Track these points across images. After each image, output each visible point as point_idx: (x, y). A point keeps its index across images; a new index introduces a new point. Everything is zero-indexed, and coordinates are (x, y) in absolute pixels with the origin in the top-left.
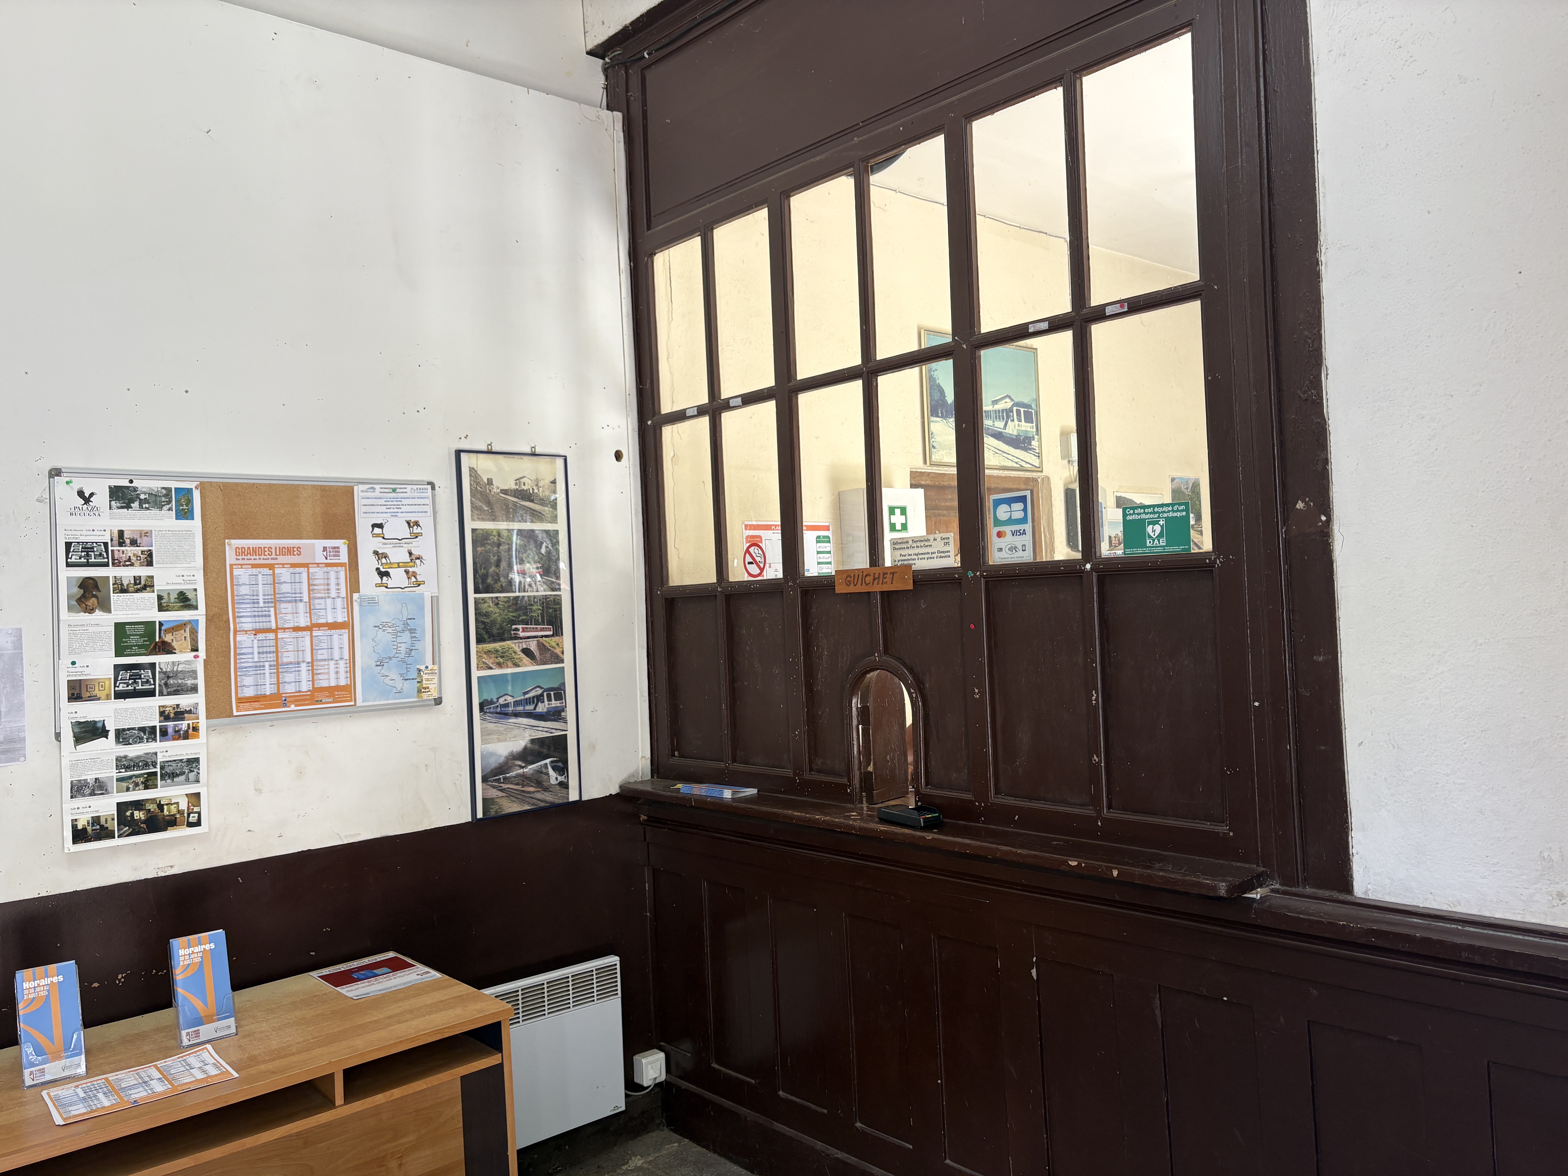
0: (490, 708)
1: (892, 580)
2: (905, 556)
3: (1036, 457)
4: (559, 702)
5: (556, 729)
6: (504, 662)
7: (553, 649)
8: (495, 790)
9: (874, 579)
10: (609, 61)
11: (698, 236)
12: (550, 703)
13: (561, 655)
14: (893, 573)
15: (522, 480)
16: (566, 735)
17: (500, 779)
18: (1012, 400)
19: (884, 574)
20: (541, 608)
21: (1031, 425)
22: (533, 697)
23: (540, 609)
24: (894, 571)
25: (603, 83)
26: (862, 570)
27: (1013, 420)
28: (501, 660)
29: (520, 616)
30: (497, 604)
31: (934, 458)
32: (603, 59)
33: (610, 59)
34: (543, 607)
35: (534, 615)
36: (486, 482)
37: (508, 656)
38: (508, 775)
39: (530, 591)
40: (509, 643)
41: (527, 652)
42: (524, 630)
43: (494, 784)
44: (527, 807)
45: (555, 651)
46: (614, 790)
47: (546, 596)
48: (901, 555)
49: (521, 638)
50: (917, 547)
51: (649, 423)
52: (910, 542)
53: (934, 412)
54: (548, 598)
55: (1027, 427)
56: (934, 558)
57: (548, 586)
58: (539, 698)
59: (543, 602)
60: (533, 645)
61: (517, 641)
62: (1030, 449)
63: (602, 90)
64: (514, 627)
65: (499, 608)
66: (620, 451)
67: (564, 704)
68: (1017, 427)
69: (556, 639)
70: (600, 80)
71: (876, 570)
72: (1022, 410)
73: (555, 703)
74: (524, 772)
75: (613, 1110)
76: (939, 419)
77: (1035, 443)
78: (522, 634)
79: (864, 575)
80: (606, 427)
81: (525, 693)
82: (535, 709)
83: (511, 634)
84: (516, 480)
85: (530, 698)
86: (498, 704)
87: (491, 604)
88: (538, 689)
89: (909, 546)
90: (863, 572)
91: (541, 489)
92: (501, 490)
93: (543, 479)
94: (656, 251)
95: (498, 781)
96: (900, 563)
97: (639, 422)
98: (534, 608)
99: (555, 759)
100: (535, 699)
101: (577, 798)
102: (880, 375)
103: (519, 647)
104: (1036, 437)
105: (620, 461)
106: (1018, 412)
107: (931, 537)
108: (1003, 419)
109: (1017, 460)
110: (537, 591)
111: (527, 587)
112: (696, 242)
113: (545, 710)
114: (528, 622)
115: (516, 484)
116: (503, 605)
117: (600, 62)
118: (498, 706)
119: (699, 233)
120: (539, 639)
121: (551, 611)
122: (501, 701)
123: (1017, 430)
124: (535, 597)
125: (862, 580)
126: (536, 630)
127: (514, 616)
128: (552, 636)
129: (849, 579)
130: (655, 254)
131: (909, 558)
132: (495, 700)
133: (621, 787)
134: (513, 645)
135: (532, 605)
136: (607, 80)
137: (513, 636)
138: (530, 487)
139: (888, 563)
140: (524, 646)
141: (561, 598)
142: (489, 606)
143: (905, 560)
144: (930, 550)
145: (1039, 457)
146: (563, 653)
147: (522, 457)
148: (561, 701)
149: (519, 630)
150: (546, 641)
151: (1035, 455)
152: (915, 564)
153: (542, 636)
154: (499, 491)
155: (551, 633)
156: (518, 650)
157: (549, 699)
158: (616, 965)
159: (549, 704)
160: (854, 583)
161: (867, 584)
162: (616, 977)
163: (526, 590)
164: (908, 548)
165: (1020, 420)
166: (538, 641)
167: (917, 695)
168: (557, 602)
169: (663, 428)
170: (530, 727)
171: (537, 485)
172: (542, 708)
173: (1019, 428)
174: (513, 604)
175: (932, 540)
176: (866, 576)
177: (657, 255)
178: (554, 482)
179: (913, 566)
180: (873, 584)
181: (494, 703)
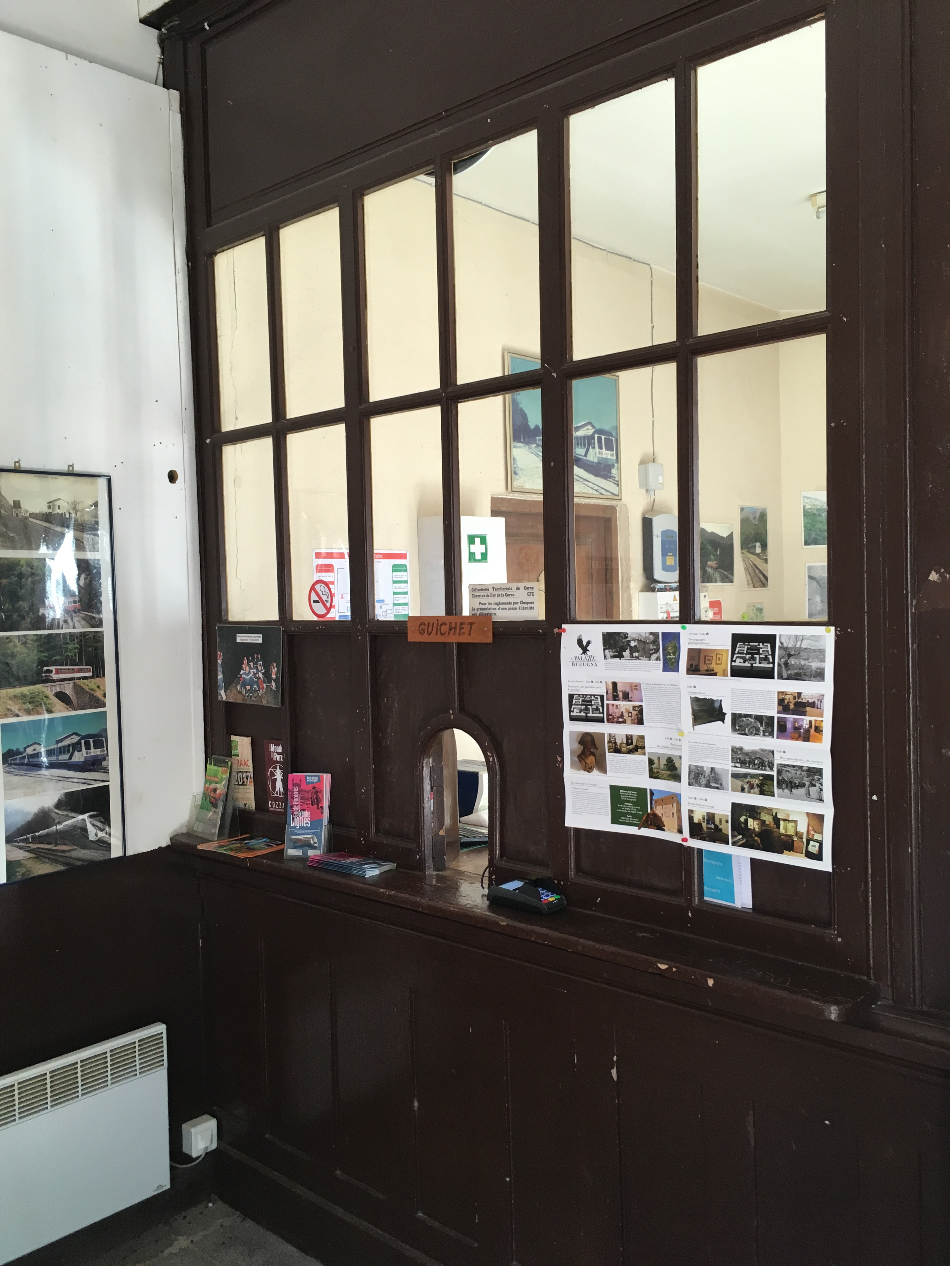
0: (15, 759)
1: (470, 631)
2: (485, 604)
3: (615, 486)
4: (99, 750)
5: (96, 780)
6: (33, 709)
7: (92, 692)
8: (21, 851)
9: (450, 629)
10: (166, 32)
11: (262, 236)
12: (89, 751)
13: (102, 698)
14: (471, 624)
15: (57, 503)
16: (108, 786)
17: (28, 838)
18: (593, 427)
19: (461, 624)
20: (78, 646)
21: (612, 452)
22: (68, 746)
23: (77, 648)
24: (472, 621)
25: (159, 56)
26: (437, 618)
27: (594, 448)
28: (30, 706)
29: (53, 656)
30: (25, 643)
31: (516, 484)
32: (160, 30)
33: (166, 30)
34: (81, 646)
35: (70, 654)
36: (13, 505)
37: (38, 701)
38: (37, 834)
39: (66, 628)
40: (39, 687)
41: (62, 697)
42: (57, 672)
43: (20, 844)
44: (60, 868)
45: (95, 694)
46: (164, 842)
47: (84, 632)
48: (480, 603)
49: (54, 681)
50: (499, 595)
51: (208, 441)
52: (491, 590)
53: (517, 437)
54: (88, 635)
55: (607, 454)
56: (516, 609)
57: (87, 622)
58: (76, 747)
59: (81, 641)
60: (68, 689)
61: (49, 684)
62: (610, 477)
63: (158, 64)
64: (45, 668)
65: (28, 648)
66: (175, 471)
67: (106, 752)
68: (598, 455)
69: (97, 680)
70: (155, 53)
71: (451, 618)
72: (603, 437)
73: (94, 752)
74: (57, 830)
75: (156, 1190)
76: (521, 445)
77: (614, 471)
78: (55, 676)
79: (439, 624)
80: (158, 444)
81: (57, 742)
82: (70, 758)
83: (42, 676)
84: (48, 503)
85: (64, 747)
86: (25, 754)
87: (18, 643)
88: (74, 736)
89: (489, 594)
90: (438, 620)
91: (79, 513)
92: (30, 514)
93: (82, 502)
94: (217, 251)
95: (26, 841)
96: (479, 612)
97: (196, 439)
98: (70, 647)
99: (95, 813)
100: (71, 748)
101: (120, 854)
102: (460, 402)
103: (51, 691)
104: (616, 465)
105: (175, 483)
106: (600, 439)
107: (514, 585)
108: (585, 446)
109: (596, 488)
110: (74, 628)
111: (61, 623)
112: (259, 245)
113: (82, 759)
114: (62, 662)
115: (49, 507)
116: (32, 644)
117: (155, 32)
118: (25, 756)
119: (262, 233)
120: (76, 681)
121: (90, 649)
122: (30, 751)
123: (598, 457)
124: (71, 635)
125: (437, 629)
126: (73, 671)
127: (46, 657)
128: (92, 677)
129: (422, 627)
130: (216, 254)
131: (490, 607)
132: (22, 750)
133: (171, 839)
134: (45, 689)
135: (68, 644)
136: (163, 53)
137: (44, 678)
138: (65, 511)
139: (466, 612)
140: (58, 690)
141: (103, 635)
142: (15, 646)
143: (484, 609)
144: (511, 599)
145: (618, 485)
146: (104, 695)
147: (57, 476)
148: (102, 749)
149: (51, 672)
150: (84, 684)
151: (615, 484)
152: (495, 614)
153: (80, 678)
154: (28, 515)
155: (91, 674)
156: (51, 694)
157: (88, 747)
158: (162, 1033)
159: (87, 753)
160: (428, 631)
161: (442, 634)
162: (162, 1047)
163: (61, 626)
164: (488, 596)
165: (600, 448)
166: (74, 683)
167: (494, 759)
168: (98, 639)
169: (223, 448)
170: (64, 779)
171: (74, 508)
172: (78, 757)
173: (600, 456)
174: (45, 643)
175: (514, 589)
176: (442, 625)
177: (218, 255)
178: (96, 505)
179: (493, 616)
180: (449, 633)
181: (21, 753)
